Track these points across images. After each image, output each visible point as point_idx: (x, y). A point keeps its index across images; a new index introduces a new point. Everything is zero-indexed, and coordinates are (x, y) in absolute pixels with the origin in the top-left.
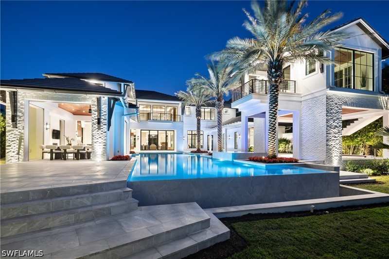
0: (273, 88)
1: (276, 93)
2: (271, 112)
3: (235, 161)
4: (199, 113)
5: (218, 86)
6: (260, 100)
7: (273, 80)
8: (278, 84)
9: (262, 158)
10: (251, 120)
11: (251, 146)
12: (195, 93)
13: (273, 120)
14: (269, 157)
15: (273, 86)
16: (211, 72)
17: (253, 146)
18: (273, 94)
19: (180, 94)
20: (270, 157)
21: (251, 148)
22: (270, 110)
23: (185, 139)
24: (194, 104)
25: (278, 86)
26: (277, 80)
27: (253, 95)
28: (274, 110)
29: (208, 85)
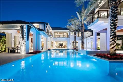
0: (113, 9)
1: (116, 12)
2: (112, 24)
3: (88, 55)
4: (75, 34)
5: (81, 20)
6: (103, 21)
7: (114, 3)
8: (117, 5)
9: (105, 54)
10: (98, 34)
11: (99, 47)
12: (73, 25)
13: (113, 30)
14: (110, 54)
15: (114, 7)
16: (77, 13)
17: (100, 47)
18: (114, 12)
19: (67, 27)
20: (112, 54)
21: (99, 48)
22: (111, 24)
23: (71, 44)
24: (73, 30)
25: (117, 6)
26: (116, 2)
27: (99, 19)
28: (114, 23)
29: (77, 20)
